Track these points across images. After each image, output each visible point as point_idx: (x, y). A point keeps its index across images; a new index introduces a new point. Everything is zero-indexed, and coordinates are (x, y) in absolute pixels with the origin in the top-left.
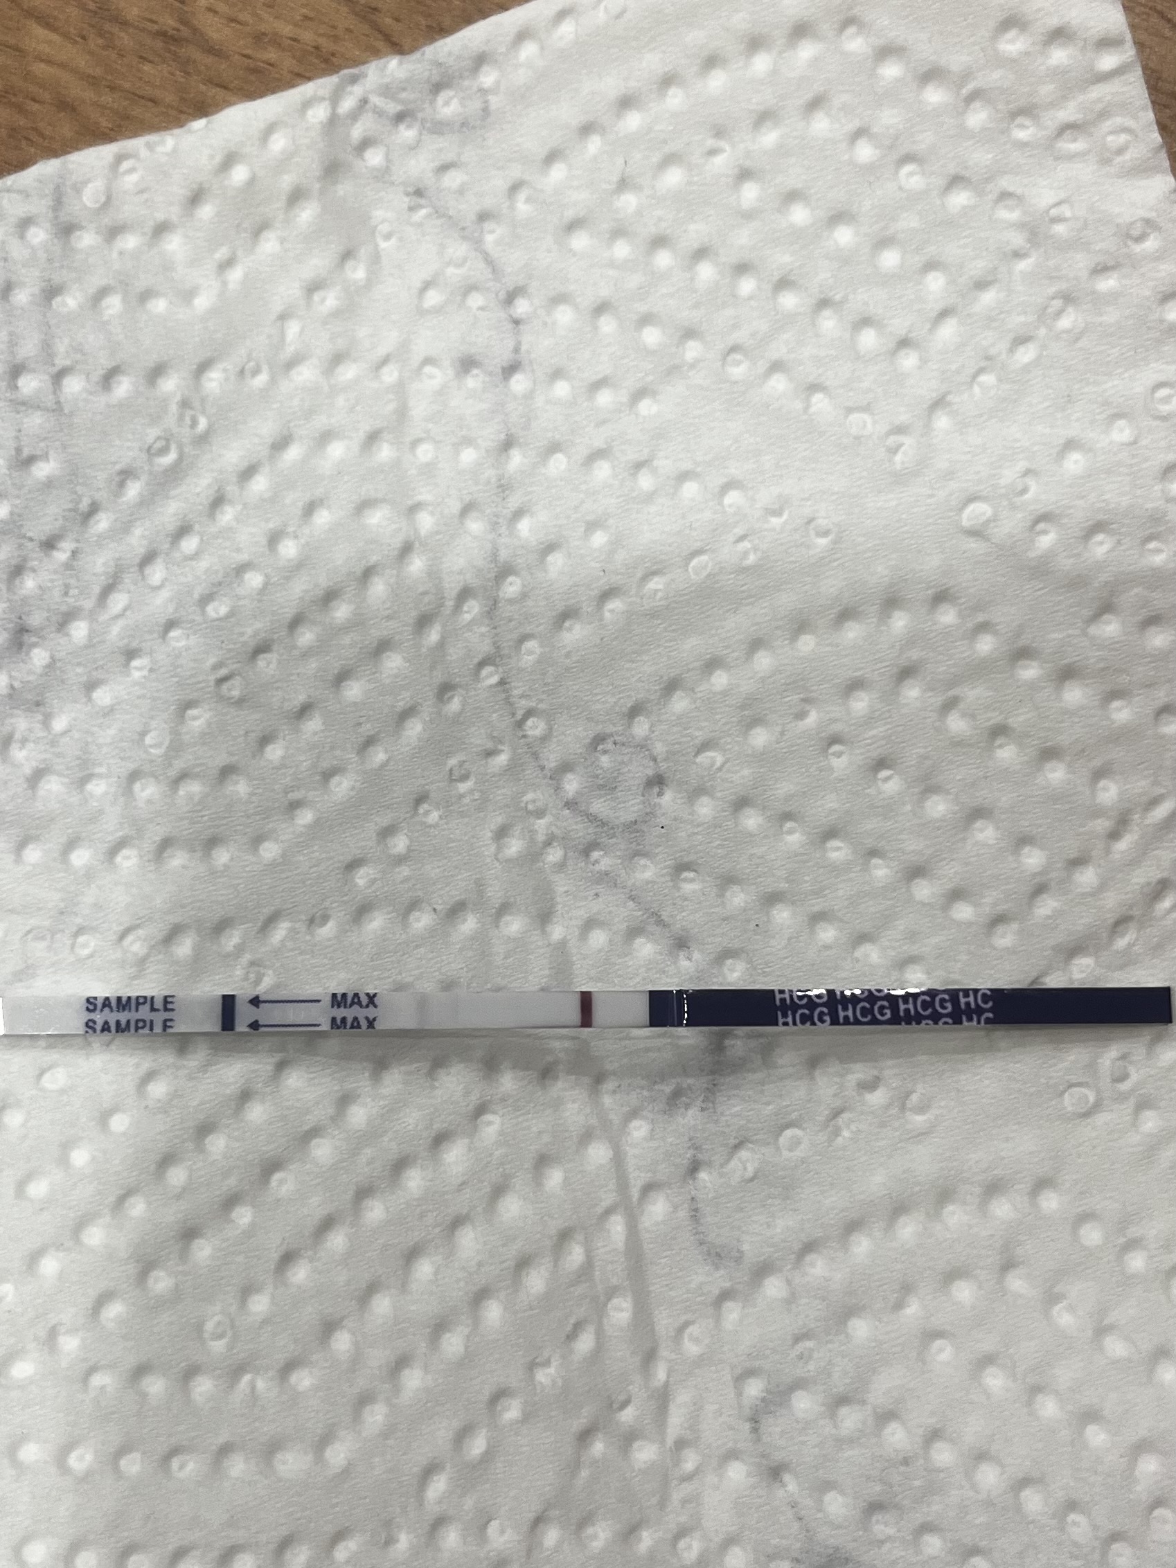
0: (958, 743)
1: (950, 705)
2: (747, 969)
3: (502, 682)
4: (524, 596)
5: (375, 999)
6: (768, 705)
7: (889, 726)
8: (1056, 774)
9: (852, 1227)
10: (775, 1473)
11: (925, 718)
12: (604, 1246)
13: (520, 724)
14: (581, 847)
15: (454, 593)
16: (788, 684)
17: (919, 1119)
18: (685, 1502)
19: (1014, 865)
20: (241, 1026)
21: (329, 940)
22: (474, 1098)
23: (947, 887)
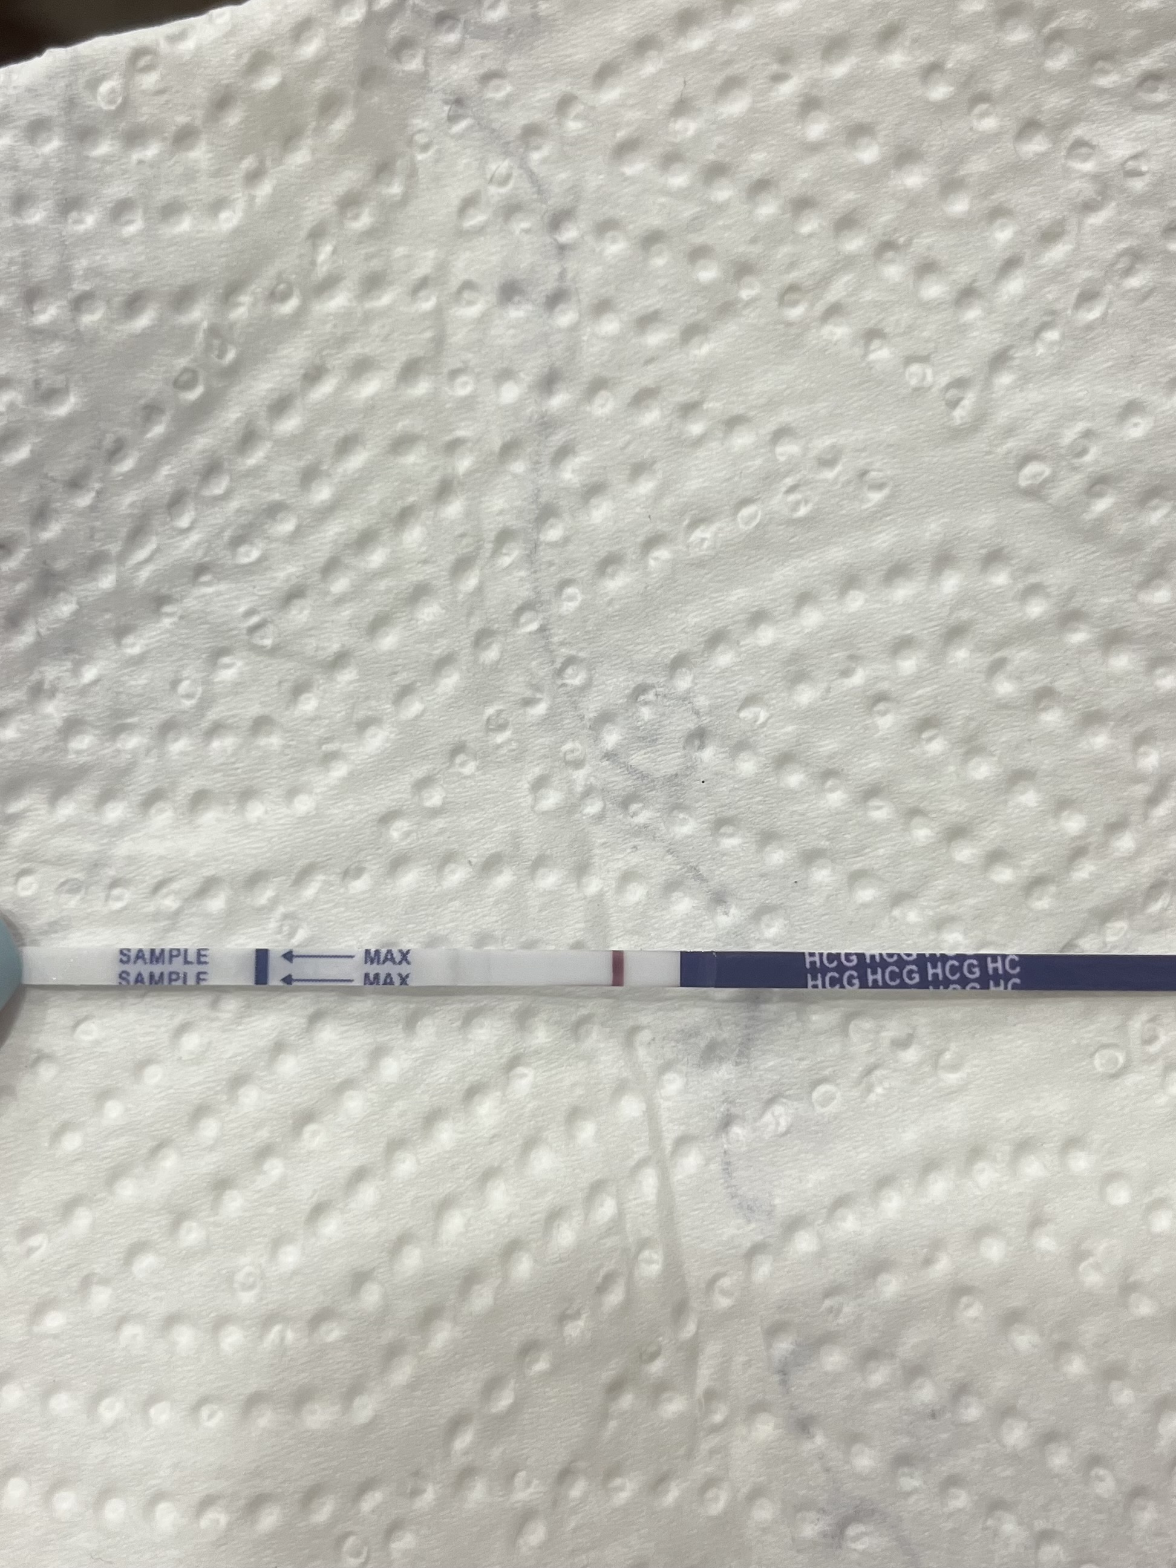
0: (1004, 706)
1: (996, 667)
2: (785, 925)
3: (542, 629)
4: (566, 540)
5: (409, 956)
6: (815, 661)
7: (935, 686)
8: (1100, 740)
9: (884, 1183)
10: (803, 1426)
11: (972, 679)
12: (635, 1199)
13: (560, 672)
14: (620, 799)
15: (492, 536)
16: (835, 641)
17: (952, 1078)
18: (712, 1452)
19: (1054, 829)
20: (274, 980)
21: (364, 893)
22: (507, 1050)
23: (988, 849)
